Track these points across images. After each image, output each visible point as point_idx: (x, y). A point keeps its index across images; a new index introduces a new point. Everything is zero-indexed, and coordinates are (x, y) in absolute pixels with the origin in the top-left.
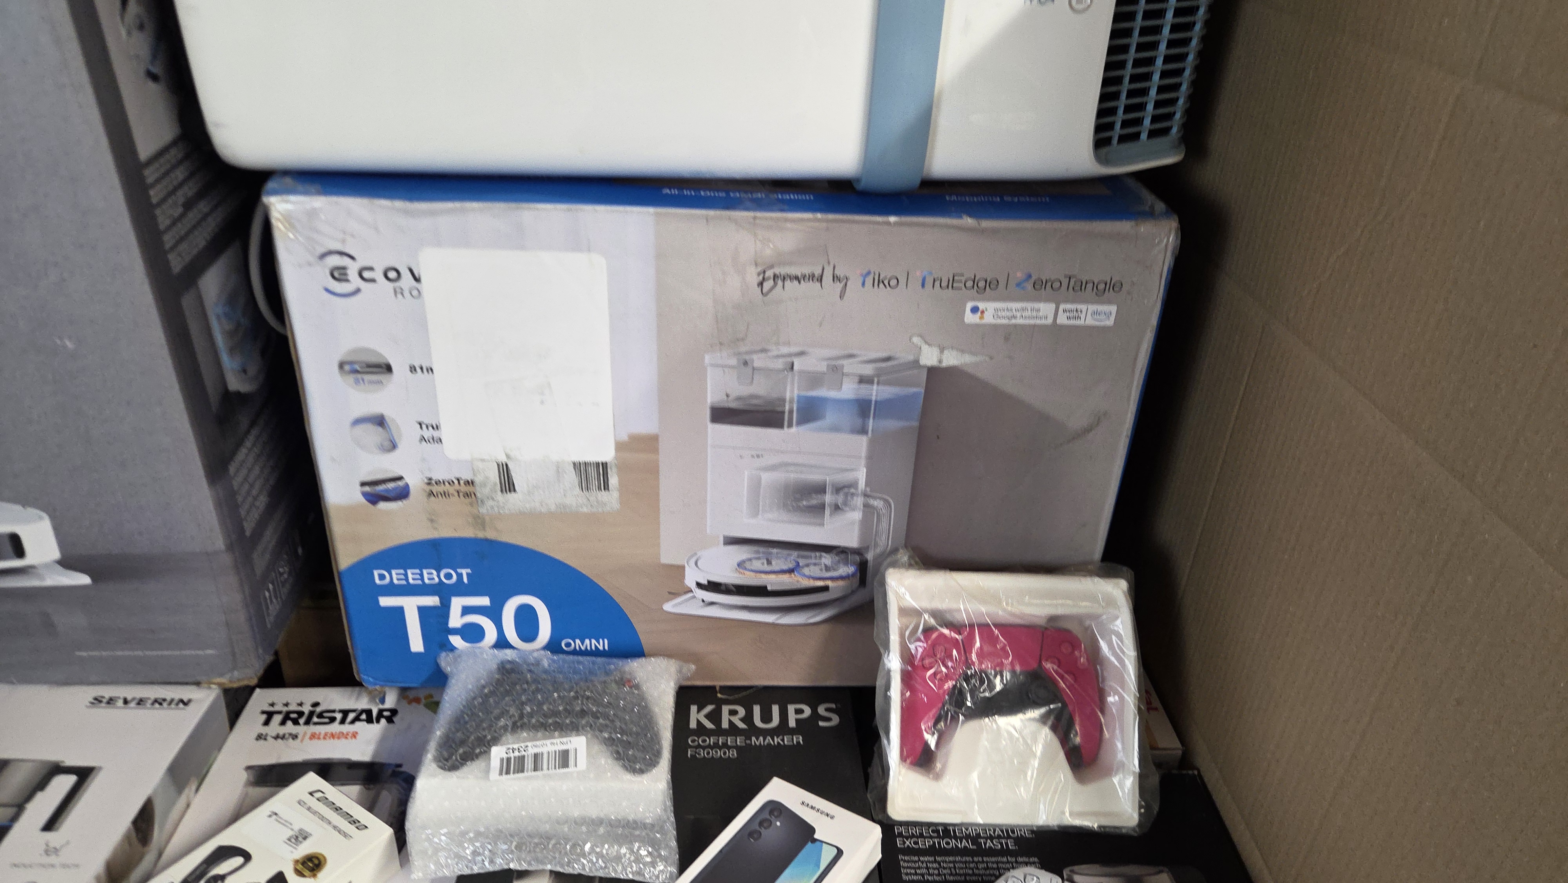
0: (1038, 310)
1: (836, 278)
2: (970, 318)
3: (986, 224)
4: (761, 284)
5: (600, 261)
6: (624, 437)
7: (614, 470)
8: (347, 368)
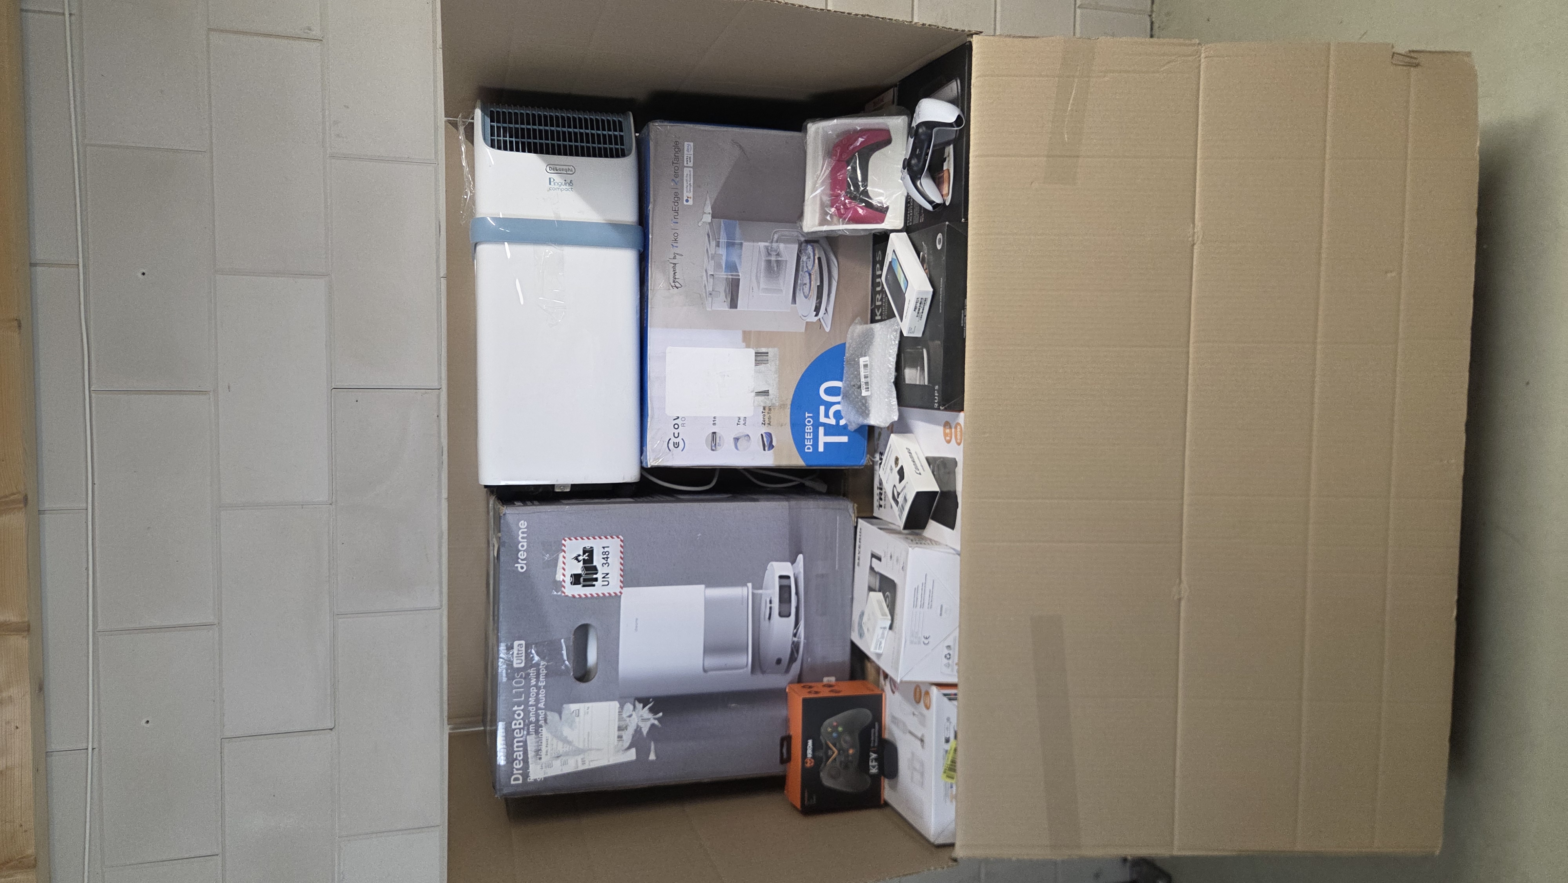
0: (687, 174)
1: (675, 258)
2: (691, 202)
3: (652, 200)
4: (677, 288)
5: (669, 349)
6: (744, 344)
7: (758, 349)
8: (714, 448)
